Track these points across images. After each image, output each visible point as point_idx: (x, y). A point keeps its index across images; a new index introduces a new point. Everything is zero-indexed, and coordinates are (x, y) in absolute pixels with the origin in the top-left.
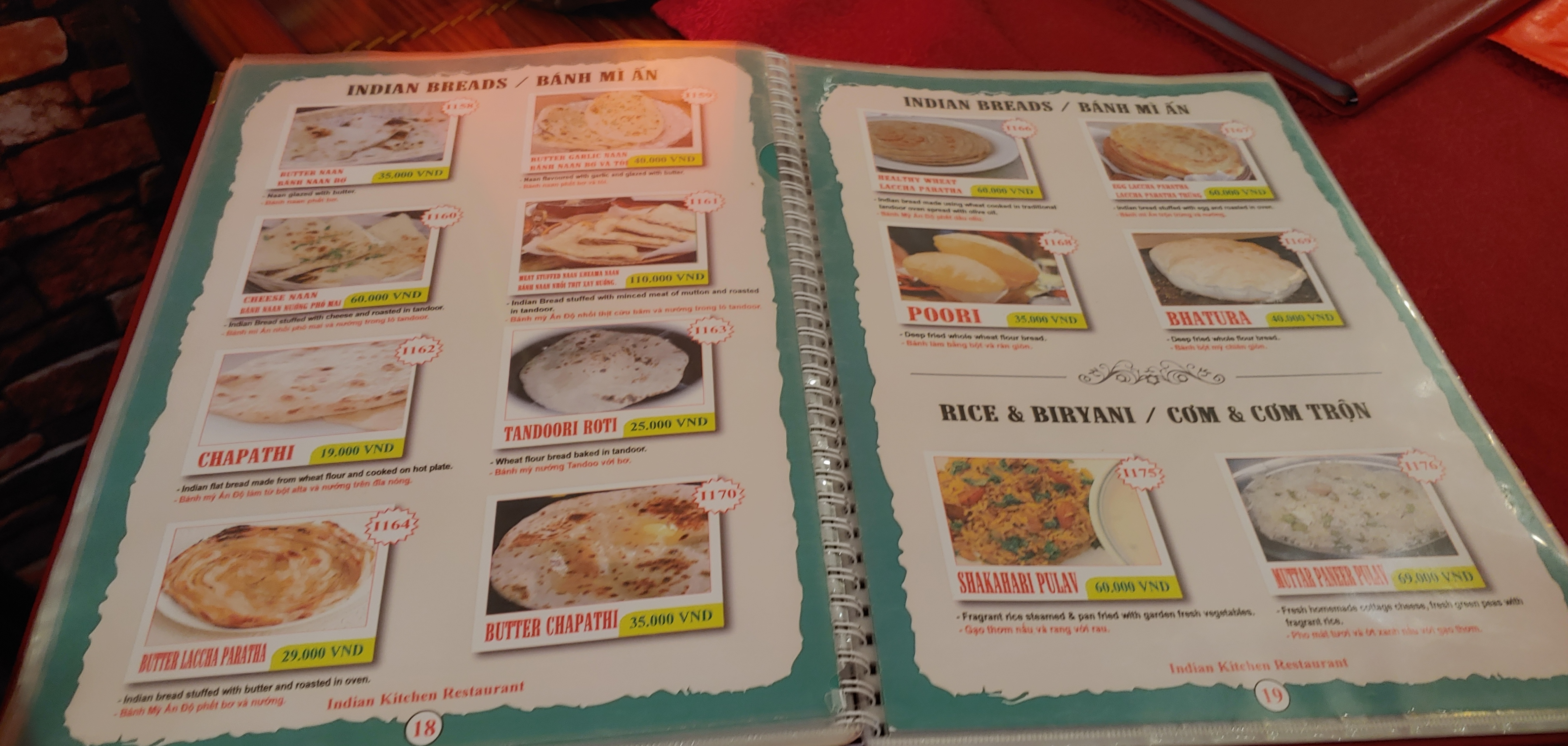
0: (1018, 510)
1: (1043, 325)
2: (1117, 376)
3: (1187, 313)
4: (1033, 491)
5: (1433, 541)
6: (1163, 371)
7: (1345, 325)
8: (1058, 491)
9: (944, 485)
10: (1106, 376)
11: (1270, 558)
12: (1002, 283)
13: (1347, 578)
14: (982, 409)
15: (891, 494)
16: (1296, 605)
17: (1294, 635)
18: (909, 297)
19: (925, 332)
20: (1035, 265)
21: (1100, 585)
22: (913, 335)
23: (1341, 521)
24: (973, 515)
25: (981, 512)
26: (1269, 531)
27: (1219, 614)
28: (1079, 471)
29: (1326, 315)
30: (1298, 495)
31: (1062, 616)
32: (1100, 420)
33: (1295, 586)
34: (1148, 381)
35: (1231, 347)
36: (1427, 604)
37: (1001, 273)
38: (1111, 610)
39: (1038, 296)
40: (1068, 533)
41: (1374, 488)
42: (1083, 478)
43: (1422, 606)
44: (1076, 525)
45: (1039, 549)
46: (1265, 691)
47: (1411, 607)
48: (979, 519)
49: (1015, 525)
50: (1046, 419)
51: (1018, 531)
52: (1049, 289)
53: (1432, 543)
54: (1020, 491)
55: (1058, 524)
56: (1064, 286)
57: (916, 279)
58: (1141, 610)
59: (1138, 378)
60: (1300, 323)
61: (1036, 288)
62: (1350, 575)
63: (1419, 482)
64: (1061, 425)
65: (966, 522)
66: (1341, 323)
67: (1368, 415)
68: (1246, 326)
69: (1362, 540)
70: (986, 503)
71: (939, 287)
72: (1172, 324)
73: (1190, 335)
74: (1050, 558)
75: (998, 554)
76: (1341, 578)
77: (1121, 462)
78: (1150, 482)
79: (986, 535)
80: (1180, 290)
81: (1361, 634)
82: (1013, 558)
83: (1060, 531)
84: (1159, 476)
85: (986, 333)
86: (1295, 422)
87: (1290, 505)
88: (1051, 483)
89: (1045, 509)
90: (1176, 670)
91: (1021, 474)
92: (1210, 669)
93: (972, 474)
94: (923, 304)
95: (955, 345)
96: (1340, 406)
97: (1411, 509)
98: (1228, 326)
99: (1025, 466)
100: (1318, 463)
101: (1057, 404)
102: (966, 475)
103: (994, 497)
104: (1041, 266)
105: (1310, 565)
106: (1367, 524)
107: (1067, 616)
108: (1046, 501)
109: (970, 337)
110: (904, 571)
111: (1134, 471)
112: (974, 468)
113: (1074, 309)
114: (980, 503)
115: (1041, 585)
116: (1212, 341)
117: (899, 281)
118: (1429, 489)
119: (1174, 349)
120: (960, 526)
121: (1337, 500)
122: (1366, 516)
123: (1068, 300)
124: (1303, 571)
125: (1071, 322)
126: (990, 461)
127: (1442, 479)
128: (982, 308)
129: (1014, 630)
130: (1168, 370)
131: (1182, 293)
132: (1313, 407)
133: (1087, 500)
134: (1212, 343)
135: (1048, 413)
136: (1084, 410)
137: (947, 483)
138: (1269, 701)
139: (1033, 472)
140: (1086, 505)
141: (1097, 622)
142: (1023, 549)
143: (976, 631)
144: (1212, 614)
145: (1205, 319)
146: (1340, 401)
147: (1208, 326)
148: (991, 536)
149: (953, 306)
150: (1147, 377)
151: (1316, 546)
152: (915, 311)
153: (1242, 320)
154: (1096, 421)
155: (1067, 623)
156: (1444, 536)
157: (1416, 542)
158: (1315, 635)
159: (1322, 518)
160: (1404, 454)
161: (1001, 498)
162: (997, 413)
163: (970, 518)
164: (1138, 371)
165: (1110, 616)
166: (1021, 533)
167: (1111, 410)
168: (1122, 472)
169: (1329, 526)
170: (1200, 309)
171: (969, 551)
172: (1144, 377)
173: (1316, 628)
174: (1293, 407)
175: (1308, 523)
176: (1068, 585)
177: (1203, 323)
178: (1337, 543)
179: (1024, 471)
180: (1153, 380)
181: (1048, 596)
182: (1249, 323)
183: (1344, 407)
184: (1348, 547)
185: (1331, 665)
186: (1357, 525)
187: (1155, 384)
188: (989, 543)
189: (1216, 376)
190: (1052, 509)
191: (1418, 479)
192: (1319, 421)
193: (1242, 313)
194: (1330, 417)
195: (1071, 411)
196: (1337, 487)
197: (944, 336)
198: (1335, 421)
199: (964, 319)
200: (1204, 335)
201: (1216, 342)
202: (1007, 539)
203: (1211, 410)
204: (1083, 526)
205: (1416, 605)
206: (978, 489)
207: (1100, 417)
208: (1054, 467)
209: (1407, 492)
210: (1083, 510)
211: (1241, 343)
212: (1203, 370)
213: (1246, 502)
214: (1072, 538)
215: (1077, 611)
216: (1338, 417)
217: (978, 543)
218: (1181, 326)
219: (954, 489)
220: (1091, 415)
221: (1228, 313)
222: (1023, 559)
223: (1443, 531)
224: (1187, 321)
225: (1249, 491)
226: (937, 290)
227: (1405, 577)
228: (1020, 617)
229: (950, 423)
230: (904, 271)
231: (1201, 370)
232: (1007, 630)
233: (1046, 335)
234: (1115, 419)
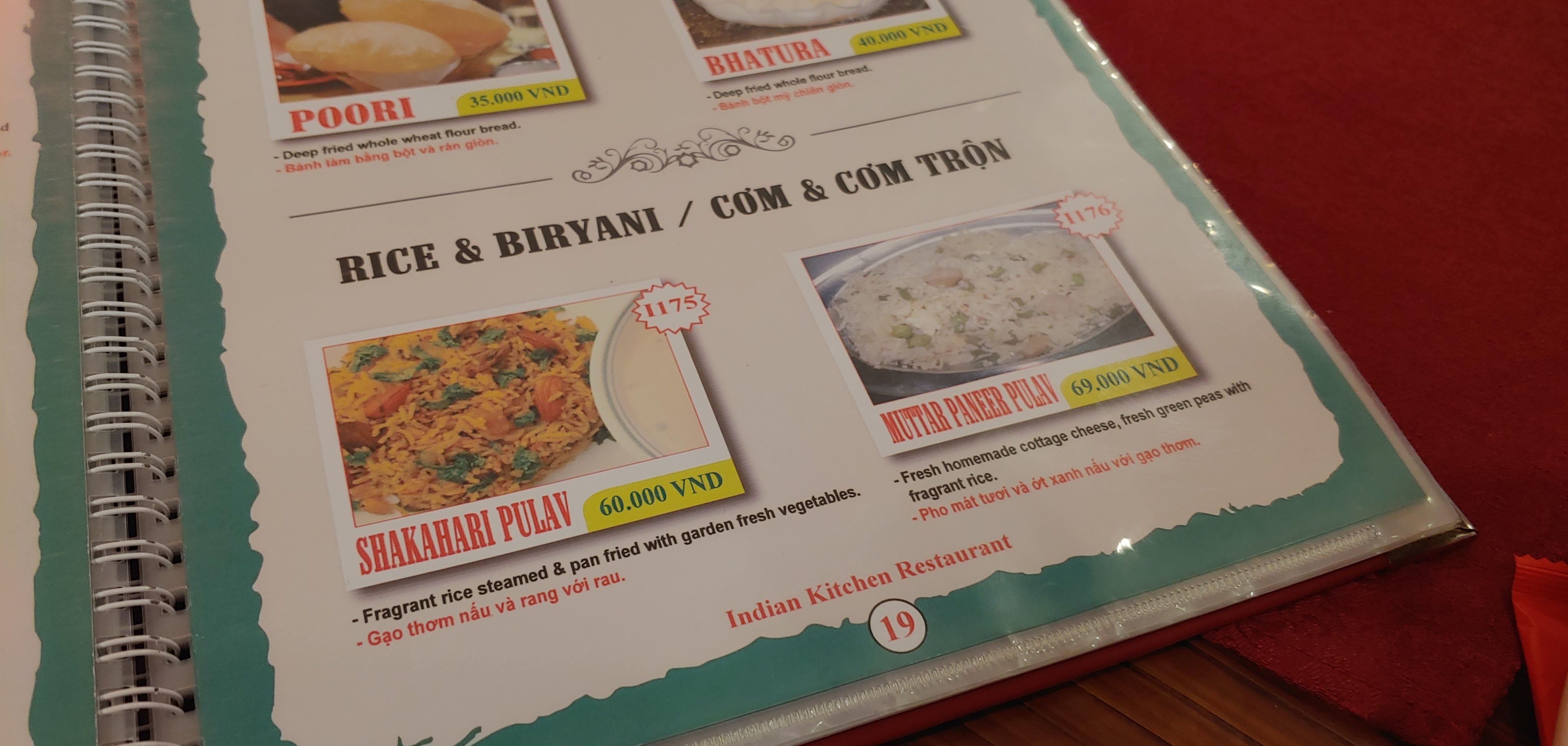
0: (469, 406)
1: (515, 104)
2: (633, 163)
3: (735, 55)
4: (496, 370)
5: (1116, 321)
6: (703, 144)
7: (964, 34)
8: (537, 362)
9: (337, 392)
10: (615, 166)
11: (877, 399)
12: (450, 52)
13: (996, 406)
14: (411, 252)
15: (241, 427)
16: (921, 464)
17: (924, 513)
18: (292, 97)
19: (317, 146)
20: (504, 18)
21: (609, 502)
22: (296, 155)
23: (980, 319)
24: (389, 434)
25: (402, 425)
26: (873, 357)
27: (802, 507)
28: (572, 323)
29: (936, 25)
30: (914, 293)
31: (543, 574)
32: (607, 235)
33: (920, 435)
34: (681, 164)
35: (802, 92)
36: (1118, 421)
37: (447, 36)
38: (625, 542)
39: (507, 63)
40: (555, 426)
41: (1024, 259)
42: (579, 332)
43: (1111, 425)
44: (567, 412)
45: (503, 466)
46: (886, 621)
47: (1096, 429)
48: (400, 437)
49: (462, 434)
50: (519, 249)
51: (467, 443)
52: (526, 49)
53: (1115, 325)
54: (472, 375)
55: (538, 415)
56: (548, 43)
57: (307, 67)
58: (676, 529)
59: (664, 161)
60: (900, 42)
61: (505, 52)
62: (1000, 400)
63: (1087, 239)
64: (545, 255)
65: (374, 448)
66: (957, 33)
67: (1005, 155)
68: (823, 58)
69: (1014, 341)
70: (412, 407)
71: (345, 74)
72: (714, 72)
73: (741, 86)
74: (524, 476)
75: (431, 491)
76: (988, 408)
77: (641, 294)
78: (686, 317)
79: (410, 465)
80: (723, 22)
81: (1026, 490)
82: (459, 491)
83: (538, 429)
84: (701, 305)
85: (420, 132)
86: (903, 185)
87: (902, 310)
88: (526, 350)
89: (517, 395)
90: (737, 621)
91: (476, 347)
92: (795, 604)
93: (391, 365)
94: (315, 104)
95: (368, 158)
96: (966, 151)
97: (1079, 280)
98: (797, 62)
99: (481, 333)
100: (939, 238)
101: (535, 223)
102: (380, 367)
103: (427, 395)
104: (512, 19)
105: (939, 396)
106: (1019, 316)
107: (550, 570)
108: (518, 381)
109: (394, 142)
110: (257, 559)
111: (661, 304)
112: (393, 352)
113: (566, 72)
114: (401, 409)
115: (505, 526)
116: (773, 87)
117: (277, 74)
118: (1102, 246)
119: (719, 109)
120: (363, 458)
121: (971, 288)
122: (1015, 304)
123: (556, 62)
124: (929, 407)
125: (560, 93)
126: (422, 335)
127: (1118, 228)
128: (415, 94)
129: (457, 619)
130: (711, 142)
131: (727, 27)
132: (927, 159)
133: (587, 366)
134: (775, 91)
135: (523, 240)
136: (581, 224)
137: (344, 388)
138: (894, 637)
139: (495, 339)
140: (584, 375)
141: (605, 568)
142: (476, 471)
143: (388, 637)
144: (791, 508)
145: (762, 58)
146: (964, 142)
147: (767, 68)
148: (419, 463)
149: (366, 99)
150: (679, 158)
151: (946, 366)
152: (303, 116)
153: (816, 51)
154: (601, 239)
155: (553, 582)
156: (1129, 311)
157: (1091, 327)
158: (956, 506)
159: (952, 318)
160: (1062, 201)
161: (439, 394)
162: (436, 255)
163: (382, 441)
164: (665, 151)
165: (625, 553)
166: (474, 446)
167: (624, 217)
168: (642, 310)
169: (963, 331)
170: (753, 45)
171: (380, 497)
172: (674, 158)
173: (957, 496)
174: (898, 164)
175: (930, 332)
176: (554, 517)
177: (759, 65)
178: (975, 353)
179: (481, 340)
180: (687, 160)
181: (519, 543)
182: (826, 53)
183: (972, 150)
184: (995, 357)
185: (986, 551)
186: (1003, 321)
187: (690, 166)
188: (415, 475)
189: (782, 139)
190: (528, 394)
191: (1084, 234)
192: (937, 177)
193: (815, 42)
194: (952, 169)
195: (559, 229)
196: (970, 270)
197: (350, 147)
198: (961, 172)
199: (386, 115)
200: (761, 82)
201: (780, 89)
202: (449, 461)
203: (777, 189)
204: (578, 411)
205: (1102, 425)
206: (400, 385)
207: (608, 231)
208: (531, 324)
209: (1071, 256)
210: (580, 385)
211: (817, 84)
212: (762, 133)
213: (836, 319)
214: (563, 434)
215: (566, 558)
216: (963, 166)
217: (394, 481)
218: (728, 74)
219: (356, 396)
220: (592, 232)
221: (794, 45)
222: (475, 488)
223: (1128, 303)
224: (735, 65)
225: (841, 301)
226: (340, 78)
227: (1079, 387)
228: (468, 593)
229: (357, 286)
230: (287, 58)
231: (759, 133)
232: (447, 621)
233: (518, 119)
234: (631, 230)
